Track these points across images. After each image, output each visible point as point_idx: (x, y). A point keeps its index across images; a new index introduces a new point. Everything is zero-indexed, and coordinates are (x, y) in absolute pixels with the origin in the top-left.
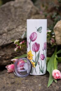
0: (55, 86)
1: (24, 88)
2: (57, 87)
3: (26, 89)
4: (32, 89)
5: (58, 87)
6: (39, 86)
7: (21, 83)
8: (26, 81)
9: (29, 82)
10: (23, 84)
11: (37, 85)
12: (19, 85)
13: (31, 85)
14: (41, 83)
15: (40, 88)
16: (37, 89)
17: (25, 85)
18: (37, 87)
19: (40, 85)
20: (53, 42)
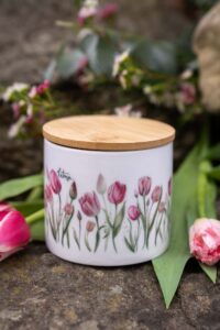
0: (193, 297)
1: (35, 301)
2: (204, 302)
3: (47, 307)
4: (76, 309)
5: (208, 302)
6: (114, 296)
7: (29, 281)
8: (54, 270)
9: (64, 276)
10: (36, 283)
11: (101, 289)
12: (17, 291)
13: (72, 290)
14: (125, 281)
15: (116, 305)
16: (102, 306)
17: (43, 290)
18: (101, 298)
19: (117, 290)
20: (190, 101)
